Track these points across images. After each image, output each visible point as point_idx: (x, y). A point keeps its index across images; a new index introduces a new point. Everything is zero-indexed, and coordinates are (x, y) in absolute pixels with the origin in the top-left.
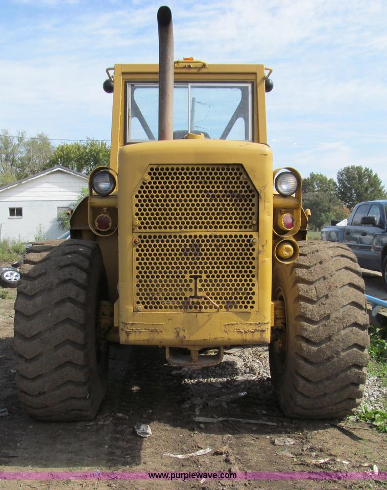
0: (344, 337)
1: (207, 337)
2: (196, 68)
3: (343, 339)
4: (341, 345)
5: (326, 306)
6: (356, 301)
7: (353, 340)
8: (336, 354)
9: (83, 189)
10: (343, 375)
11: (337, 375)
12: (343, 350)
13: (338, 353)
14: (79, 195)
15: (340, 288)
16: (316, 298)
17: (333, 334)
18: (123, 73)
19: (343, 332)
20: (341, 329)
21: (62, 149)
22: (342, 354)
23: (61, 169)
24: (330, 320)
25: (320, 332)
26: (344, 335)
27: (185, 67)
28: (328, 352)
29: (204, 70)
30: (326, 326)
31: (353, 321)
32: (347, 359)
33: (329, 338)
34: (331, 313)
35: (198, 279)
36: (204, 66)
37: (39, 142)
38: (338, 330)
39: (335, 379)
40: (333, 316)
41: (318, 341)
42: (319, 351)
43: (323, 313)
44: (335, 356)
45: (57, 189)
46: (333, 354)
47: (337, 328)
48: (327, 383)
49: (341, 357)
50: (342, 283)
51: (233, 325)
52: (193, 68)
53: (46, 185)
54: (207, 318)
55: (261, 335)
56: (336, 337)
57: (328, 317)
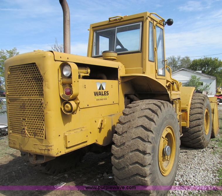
0: (130, 157)
1: (28, 150)
2: (119, 20)
3: (130, 158)
4: (129, 161)
5: (124, 137)
6: (141, 136)
7: (135, 159)
8: (126, 166)
9: (192, 76)
10: (132, 179)
11: (129, 178)
12: (131, 165)
13: (128, 166)
14: (190, 78)
15: (135, 128)
16: (121, 132)
17: (125, 154)
18: (93, 28)
19: (131, 154)
20: (129, 152)
21: (194, 61)
22: (131, 167)
23: (183, 69)
24: (124, 146)
25: (119, 152)
26: (131, 156)
27: (114, 20)
28: (123, 164)
29: (122, 20)
30: (122, 149)
31: (136, 148)
32: (133, 170)
33: (123, 156)
34: (126, 142)
35: (25, 120)
36: (122, 18)
37: (186, 59)
38: (128, 152)
39: (130, 180)
40: (127, 144)
41: (118, 157)
42: (119, 162)
43: (122, 141)
44: (126, 167)
45: (182, 76)
46: (125, 166)
47: (127, 151)
48: (126, 181)
49: (129, 168)
50: (136, 125)
51: (37, 145)
52: (118, 20)
53: (178, 75)
54: (28, 140)
55: (48, 152)
56: (126, 157)
57: (124, 144)
